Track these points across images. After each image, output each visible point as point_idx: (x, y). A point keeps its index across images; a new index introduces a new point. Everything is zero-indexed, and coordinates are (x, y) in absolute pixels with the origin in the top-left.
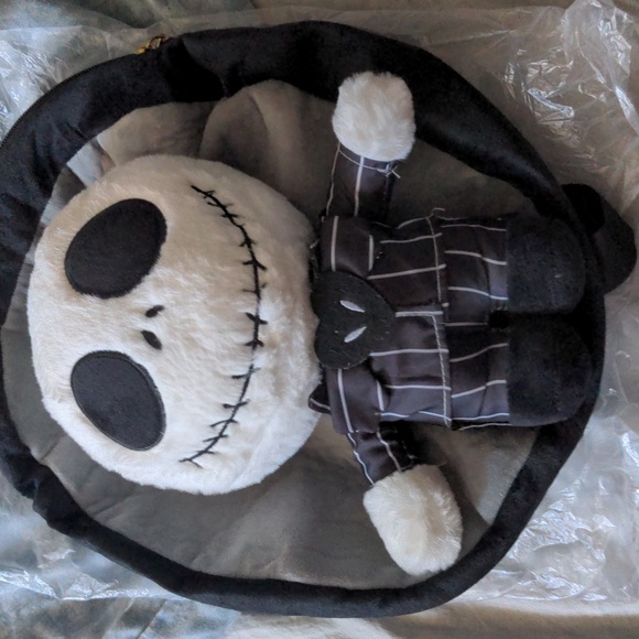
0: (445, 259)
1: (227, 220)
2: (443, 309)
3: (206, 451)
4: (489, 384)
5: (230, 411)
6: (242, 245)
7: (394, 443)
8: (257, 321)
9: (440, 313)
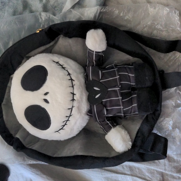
6: (68, 75)
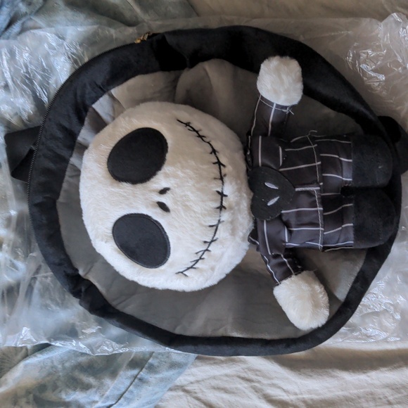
0: (321, 159)
1: (200, 139)
2: (320, 186)
3: (192, 267)
4: (343, 226)
5: (207, 245)
6: (211, 153)
7: (290, 259)
8: (222, 195)
9: (319, 188)
